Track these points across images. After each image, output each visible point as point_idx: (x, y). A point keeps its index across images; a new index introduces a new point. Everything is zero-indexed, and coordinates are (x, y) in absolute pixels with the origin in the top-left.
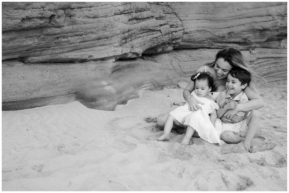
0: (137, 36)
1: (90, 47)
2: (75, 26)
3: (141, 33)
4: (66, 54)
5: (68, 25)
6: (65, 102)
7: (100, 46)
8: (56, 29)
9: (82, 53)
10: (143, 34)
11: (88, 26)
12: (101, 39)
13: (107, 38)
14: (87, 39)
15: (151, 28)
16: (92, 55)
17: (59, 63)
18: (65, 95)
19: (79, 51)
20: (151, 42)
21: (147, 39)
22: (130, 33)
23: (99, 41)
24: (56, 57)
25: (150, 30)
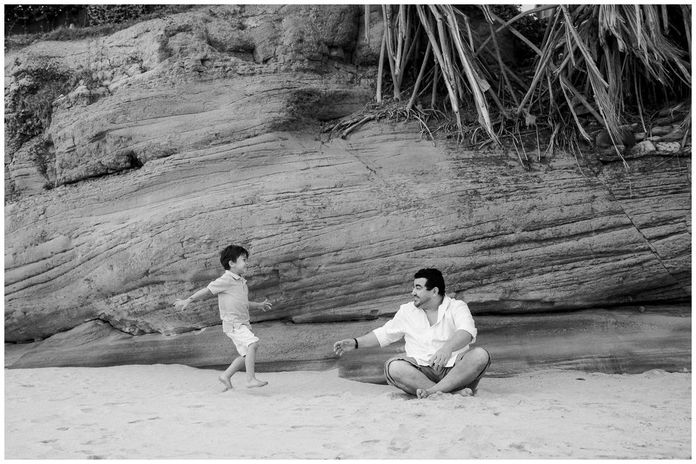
0: (535, 270)
1: (368, 299)
2: (318, 277)
3: (561, 264)
4: (332, 310)
5: (308, 277)
6: (322, 369)
7: (387, 296)
8: (292, 284)
9: (359, 308)
10: (571, 265)
11: (341, 273)
12: (384, 287)
13: (401, 284)
14: (354, 289)
15: (604, 250)
16: (376, 309)
17: (336, 322)
18: (321, 360)
19: (355, 305)
20: (615, 276)
21: (591, 271)
22: (486, 269)
23: (383, 289)
24: (319, 315)
25: (601, 253)
